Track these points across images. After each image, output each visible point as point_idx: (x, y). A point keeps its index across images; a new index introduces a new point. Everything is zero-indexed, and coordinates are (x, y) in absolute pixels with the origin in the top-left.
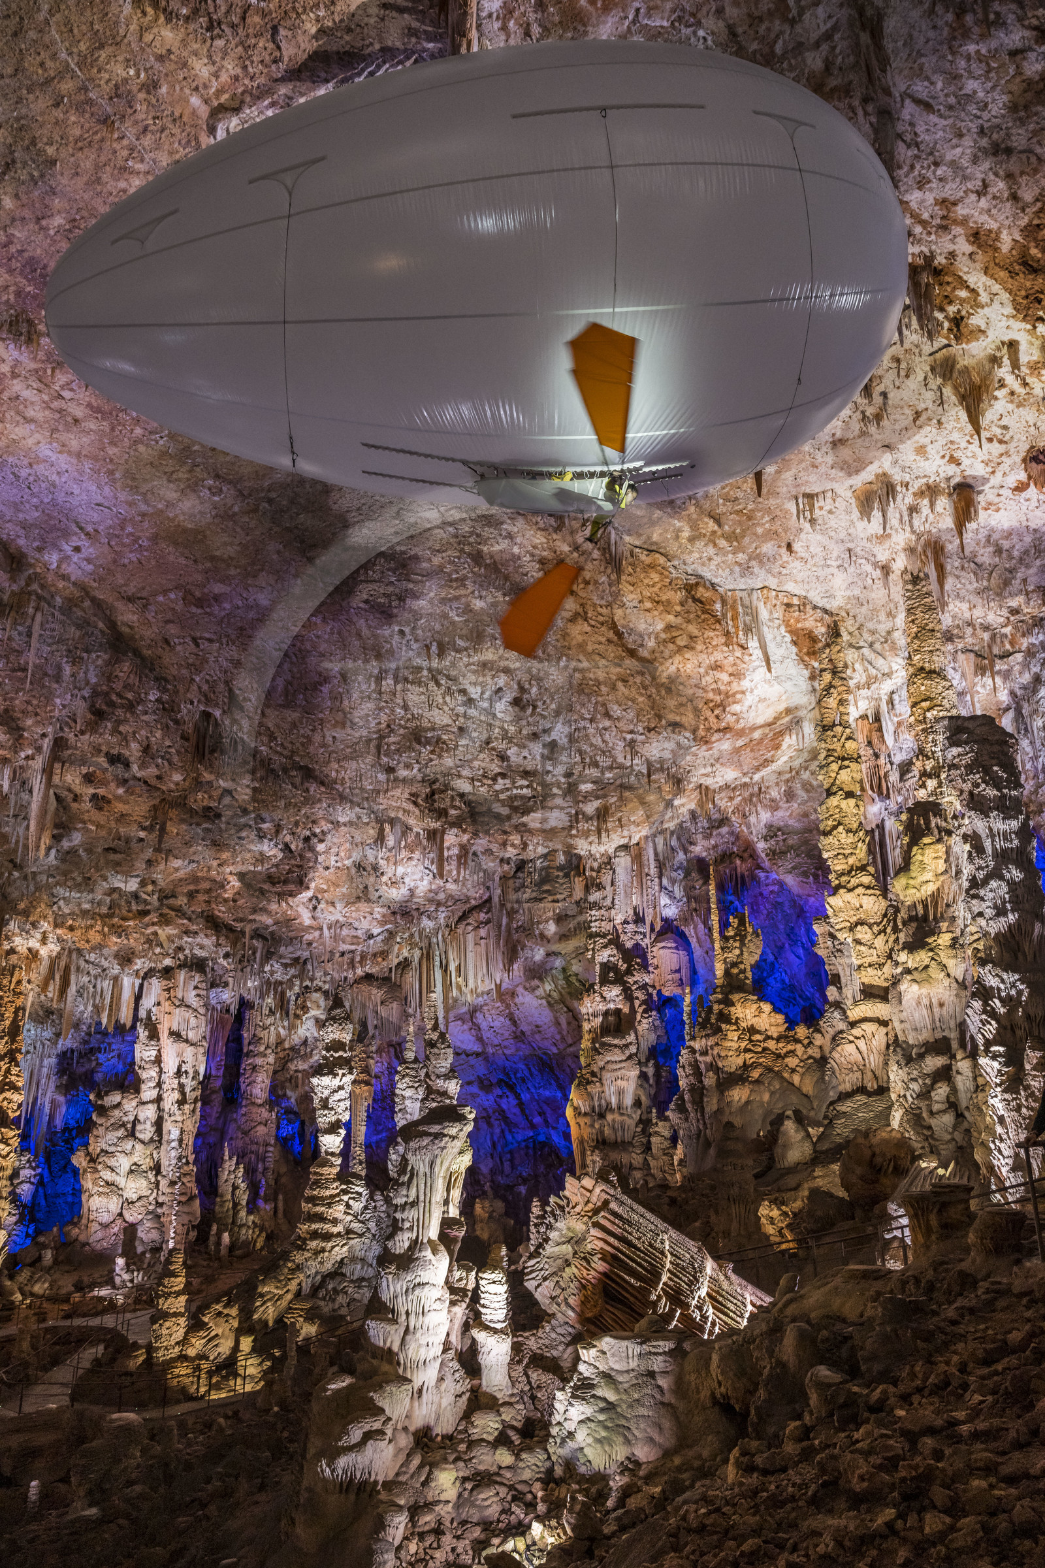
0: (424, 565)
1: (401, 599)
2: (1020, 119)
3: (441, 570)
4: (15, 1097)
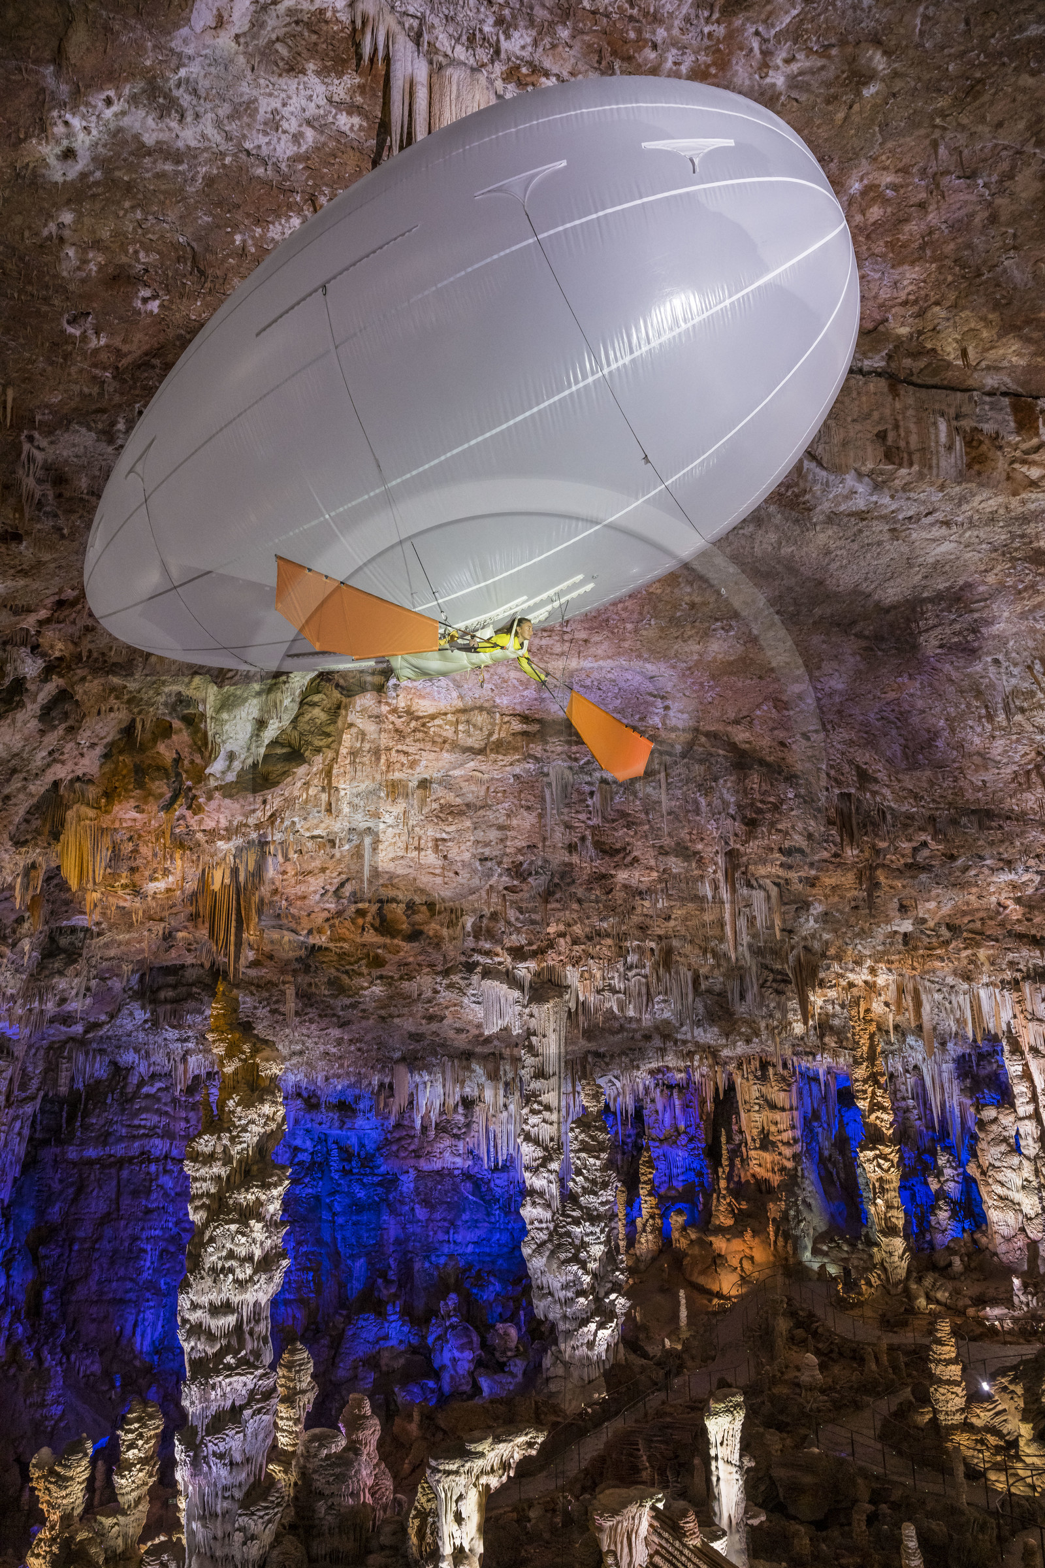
0: (981, 589)
1: (975, 631)
3: (1001, 587)
4: (885, 1116)
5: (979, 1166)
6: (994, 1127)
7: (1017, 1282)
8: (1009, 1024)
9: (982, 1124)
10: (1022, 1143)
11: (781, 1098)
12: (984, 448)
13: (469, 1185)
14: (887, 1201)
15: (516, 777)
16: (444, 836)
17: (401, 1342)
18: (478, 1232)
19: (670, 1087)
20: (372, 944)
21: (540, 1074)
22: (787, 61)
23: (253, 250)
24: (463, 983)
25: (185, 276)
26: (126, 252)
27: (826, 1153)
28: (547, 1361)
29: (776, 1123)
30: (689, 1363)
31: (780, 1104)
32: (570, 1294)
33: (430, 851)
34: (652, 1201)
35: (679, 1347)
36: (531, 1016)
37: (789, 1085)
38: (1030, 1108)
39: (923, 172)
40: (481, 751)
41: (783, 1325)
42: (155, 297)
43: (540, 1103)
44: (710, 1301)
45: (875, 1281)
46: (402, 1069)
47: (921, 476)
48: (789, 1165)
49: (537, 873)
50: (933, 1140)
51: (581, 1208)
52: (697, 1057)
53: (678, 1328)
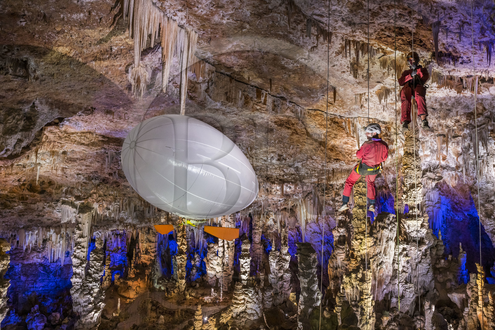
0: (240, 128)
2: (355, 14)
3: (244, 129)
4: (185, 247)
5: (207, 259)
6: (212, 249)
7: (213, 290)
8: (220, 221)
9: (209, 248)
10: (219, 253)
11: (153, 239)
12: (248, 100)
13: (42, 268)
14: (182, 270)
15: (97, 153)
16: (67, 167)
17: (15, 322)
18: (44, 283)
19: (117, 235)
20: (26, 195)
21: (81, 236)
22: (228, 19)
23: (66, 20)
24: (54, 205)
25: (39, 20)
26: (20, 10)
27: (163, 254)
28: (76, 324)
29: (150, 246)
30: (121, 320)
31: (152, 241)
32: (86, 304)
33: (59, 171)
34: (109, 271)
35: (118, 315)
36: (80, 217)
37: (156, 235)
38: (222, 244)
39: (251, 46)
40: (88, 145)
41: (150, 306)
42: (24, 21)
43: (81, 246)
44: (126, 300)
45: (176, 291)
46: (23, 231)
47: (233, 105)
48: (153, 258)
49: (95, 179)
50: (194, 250)
51: (92, 278)
52: (129, 227)
53: (117, 309)
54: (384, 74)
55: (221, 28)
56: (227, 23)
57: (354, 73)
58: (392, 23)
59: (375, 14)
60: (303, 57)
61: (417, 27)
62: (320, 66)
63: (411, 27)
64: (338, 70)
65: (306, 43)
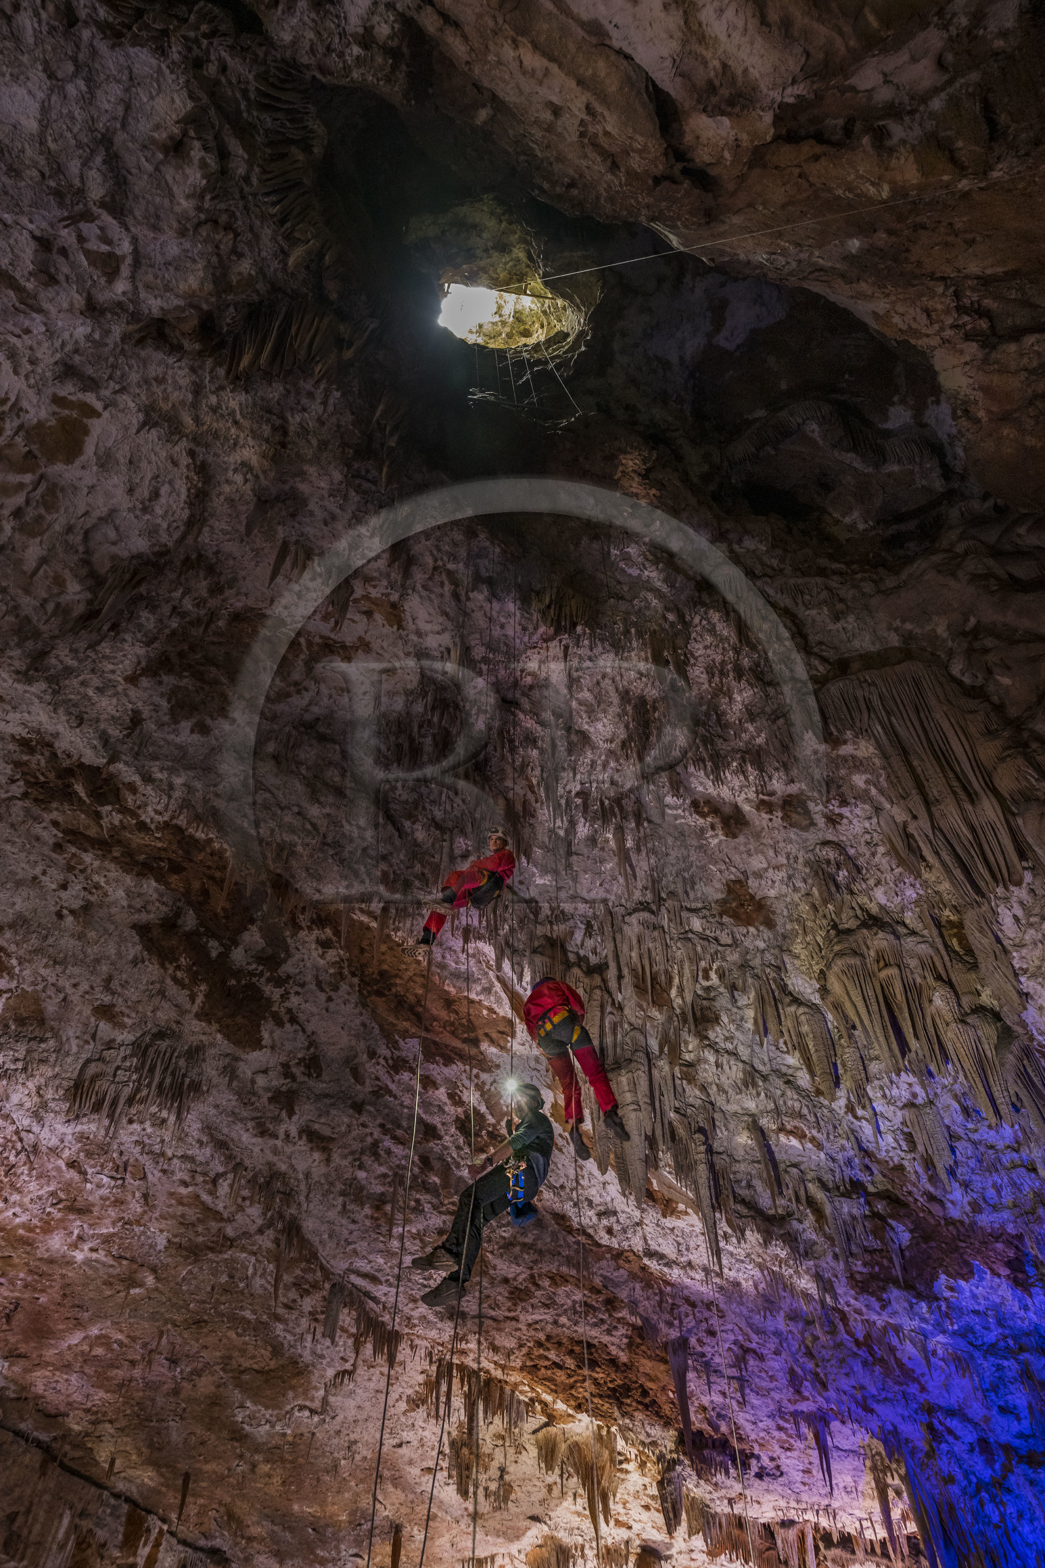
54: (550, 1488)
55: (63, 1276)
56: (87, 1262)
57: (460, 1476)
58: (563, 1326)
59: (519, 1295)
60: (308, 1403)
61: (630, 1345)
62: (355, 1442)
63: (615, 1343)
64: (411, 1463)
65: (322, 1357)
